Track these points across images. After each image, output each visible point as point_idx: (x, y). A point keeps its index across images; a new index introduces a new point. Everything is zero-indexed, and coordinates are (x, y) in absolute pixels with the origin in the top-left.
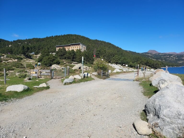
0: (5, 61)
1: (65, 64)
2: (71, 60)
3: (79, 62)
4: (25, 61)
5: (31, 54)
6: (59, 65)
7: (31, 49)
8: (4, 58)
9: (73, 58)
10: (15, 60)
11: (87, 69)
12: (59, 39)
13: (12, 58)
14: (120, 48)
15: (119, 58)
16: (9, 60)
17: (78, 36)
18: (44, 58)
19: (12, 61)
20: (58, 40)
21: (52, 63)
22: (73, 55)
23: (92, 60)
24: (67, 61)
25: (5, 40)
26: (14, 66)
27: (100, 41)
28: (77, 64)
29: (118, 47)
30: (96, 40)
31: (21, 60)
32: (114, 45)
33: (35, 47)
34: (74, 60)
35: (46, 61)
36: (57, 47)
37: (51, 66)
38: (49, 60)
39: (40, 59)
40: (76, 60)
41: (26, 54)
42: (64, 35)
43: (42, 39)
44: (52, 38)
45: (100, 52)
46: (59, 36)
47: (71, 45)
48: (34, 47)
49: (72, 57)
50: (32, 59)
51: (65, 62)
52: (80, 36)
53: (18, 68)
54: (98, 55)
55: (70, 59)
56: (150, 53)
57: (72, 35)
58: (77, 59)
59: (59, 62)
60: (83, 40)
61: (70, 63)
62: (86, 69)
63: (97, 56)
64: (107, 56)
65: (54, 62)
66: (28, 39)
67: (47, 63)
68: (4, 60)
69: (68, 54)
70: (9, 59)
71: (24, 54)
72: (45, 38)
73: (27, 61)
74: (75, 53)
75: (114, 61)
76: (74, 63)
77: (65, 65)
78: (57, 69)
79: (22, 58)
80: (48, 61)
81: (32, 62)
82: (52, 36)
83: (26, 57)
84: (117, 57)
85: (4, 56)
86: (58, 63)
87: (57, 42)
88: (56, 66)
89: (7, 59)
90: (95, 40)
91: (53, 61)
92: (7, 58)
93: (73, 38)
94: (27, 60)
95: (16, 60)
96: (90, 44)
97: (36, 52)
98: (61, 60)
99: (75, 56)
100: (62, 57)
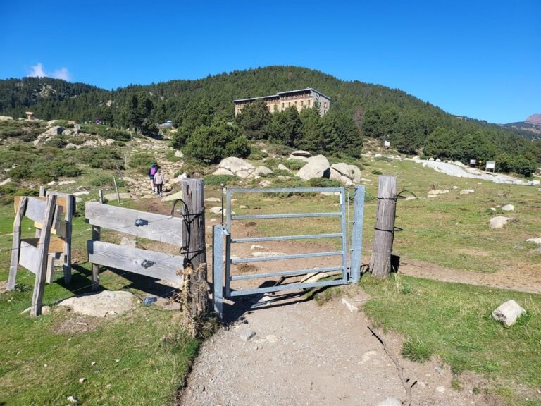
0: (73, 145)
1: (266, 156)
2: (286, 145)
3: (315, 150)
4: (136, 145)
5: (163, 125)
6: (247, 160)
7: (165, 111)
8: (74, 135)
9: (293, 136)
10: (105, 140)
11: (356, 178)
12: (244, 80)
13: (97, 136)
14: (437, 107)
15: (453, 139)
16: (88, 142)
17: (301, 69)
18: (194, 133)
19: (95, 143)
20: (239, 82)
21: (221, 152)
22: (294, 127)
23: (357, 145)
24: (271, 147)
25: (99, 89)
26: (85, 161)
27: (370, 85)
28: (307, 156)
29: (428, 104)
30: (357, 82)
31: (126, 141)
32: (415, 98)
33: (174, 104)
34: (295, 142)
35: (199, 143)
36: (237, 103)
37: (218, 163)
38: (212, 139)
39: (181, 136)
40: (302, 143)
41: (143, 124)
42: (259, 68)
43: (195, 82)
44: (222, 78)
45: (379, 118)
46: (244, 73)
47: (282, 95)
48: (171, 106)
49: (291, 131)
50: (162, 139)
51: (264, 151)
52: (305, 71)
53: (98, 167)
54: (372, 127)
55: (282, 138)
56: (536, 126)
57: (281, 69)
58: (306, 140)
59: (247, 149)
60: (317, 82)
61: (283, 154)
62: (352, 179)
63: (366, 130)
64: (403, 130)
65: (229, 150)
66: (156, 83)
67: (205, 150)
68: (70, 142)
69: (274, 123)
70: (89, 139)
71: (137, 122)
72: (203, 80)
73: (144, 146)
74: (299, 119)
75: (434, 147)
76: (294, 152)
77: (265, 161)
78: (239, 174)
79: (129, 135)
80: (206, 145)
81: (158, 147)
82: (225, 74)
83: (144, 134)
84: (445, 135)
85: (72, 126)
86: (244, 153)
87: (238, 90)
88: (238, 165)
89: (82, 137)
90: (353, 81)
91: (223, 145)
92: (81, 134)
93: (284, 76)
94: (145, 142)
95: (110, 141)
96: (339, 96)
97: (176, 119)
98: (252, 143)
99: (299, 129)
100: (254, 133)
